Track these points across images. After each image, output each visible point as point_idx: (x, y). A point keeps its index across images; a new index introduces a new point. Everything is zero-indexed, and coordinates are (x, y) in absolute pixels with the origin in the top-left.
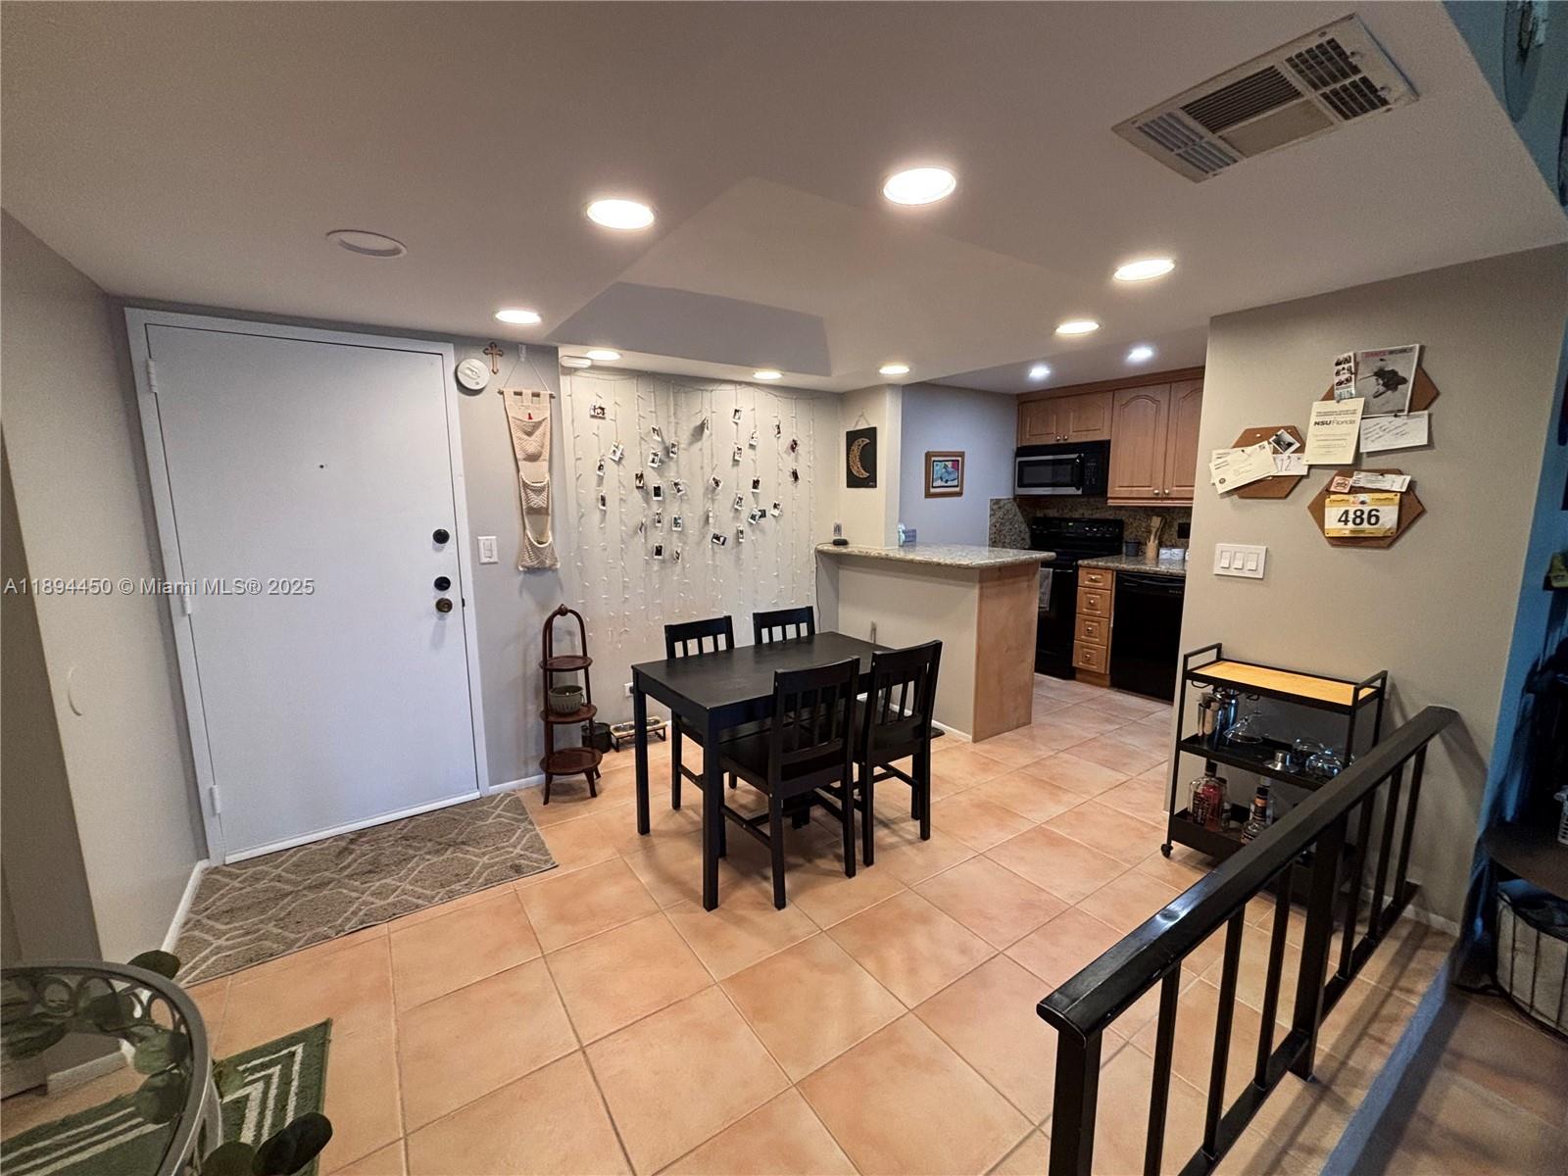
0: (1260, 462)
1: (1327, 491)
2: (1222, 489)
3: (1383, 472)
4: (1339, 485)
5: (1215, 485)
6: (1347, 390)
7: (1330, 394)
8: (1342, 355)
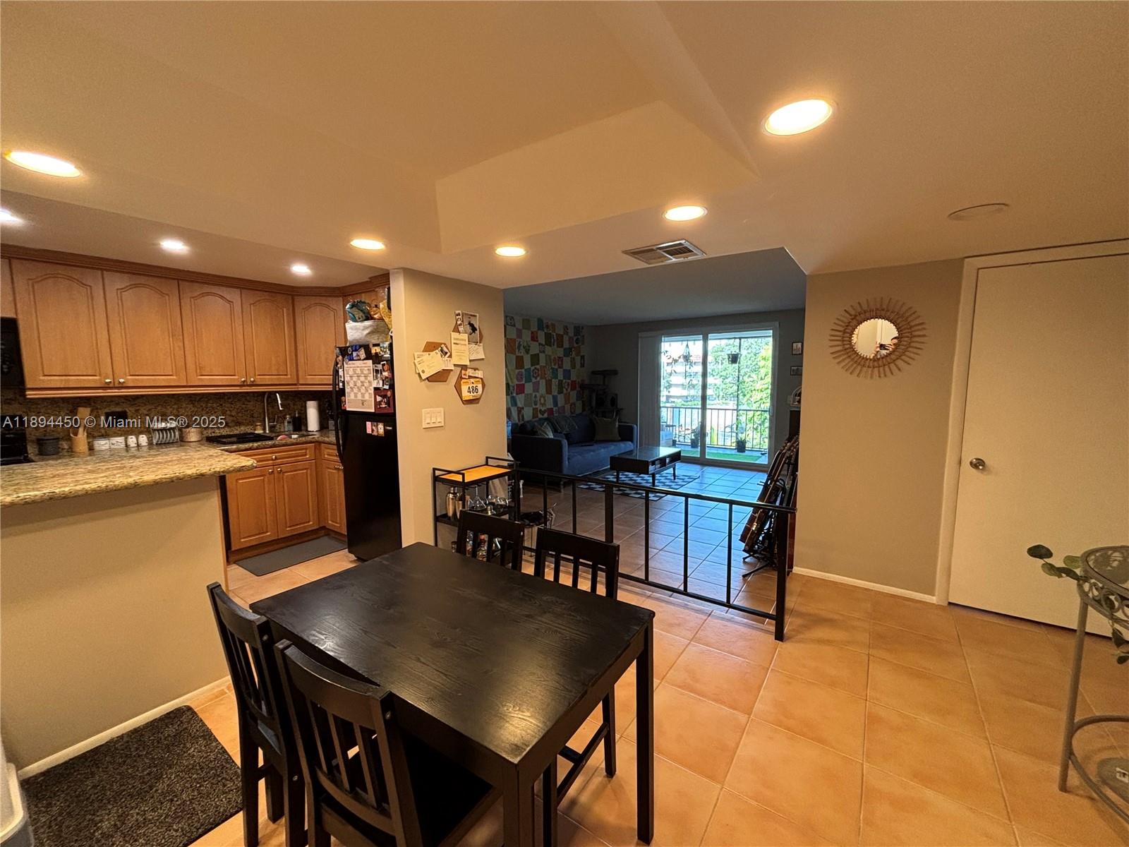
0: (434, 363)
1: (460, 378)
2: (424, 376)
3: (475, 369)
4: (464, 375)
5: (419, 374)
6: (461, 329)
7: (456, 330)
8: (457, 312)
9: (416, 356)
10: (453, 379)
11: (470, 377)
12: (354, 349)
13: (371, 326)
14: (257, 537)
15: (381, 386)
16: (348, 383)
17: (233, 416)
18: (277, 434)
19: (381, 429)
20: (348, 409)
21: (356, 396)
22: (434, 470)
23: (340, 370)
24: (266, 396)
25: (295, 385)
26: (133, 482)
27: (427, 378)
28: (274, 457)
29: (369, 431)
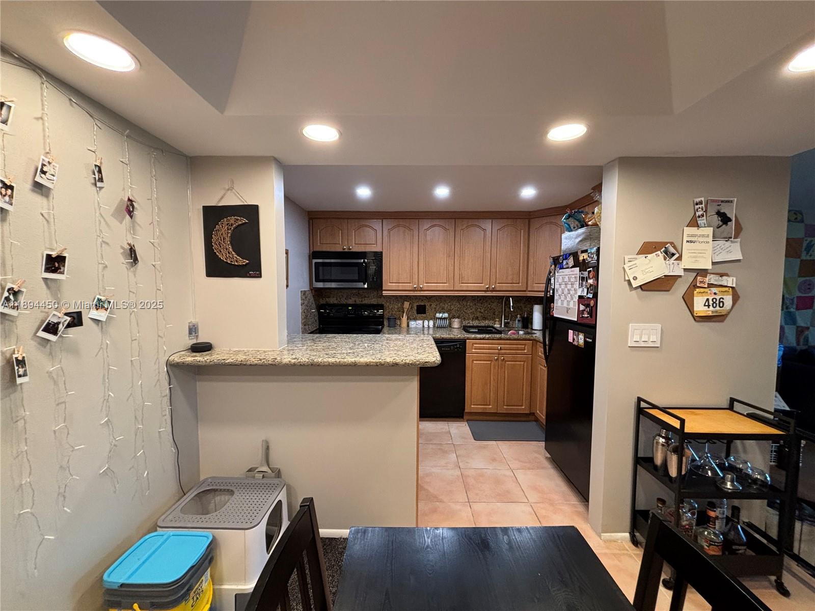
0: (653, 267)
1: (693, 286)
2: (635, 284)
3: (722, 275)
4: (701, 282)
5: (629, 281)
6: (701, 221)
7: (694, 223)
8: (698, 200)
9: (626, 261)
10: (680, 288)
11: (711, 285)
12: (564, 257)
13: (583, 233)
14: (482, 407)
15: (585, 294)
16: (557, 291)
17: (482, 313)
18: (509, 329)
19: (581, 339)
20: (555, 315)
21: (562, 304)
22: (640, 400)
23: (552, 278)
24: (504, 299)
25: (525, 291)
26: (354, 362)
27: (640, 286)
28: (499, 348)
29: (570, 340)
